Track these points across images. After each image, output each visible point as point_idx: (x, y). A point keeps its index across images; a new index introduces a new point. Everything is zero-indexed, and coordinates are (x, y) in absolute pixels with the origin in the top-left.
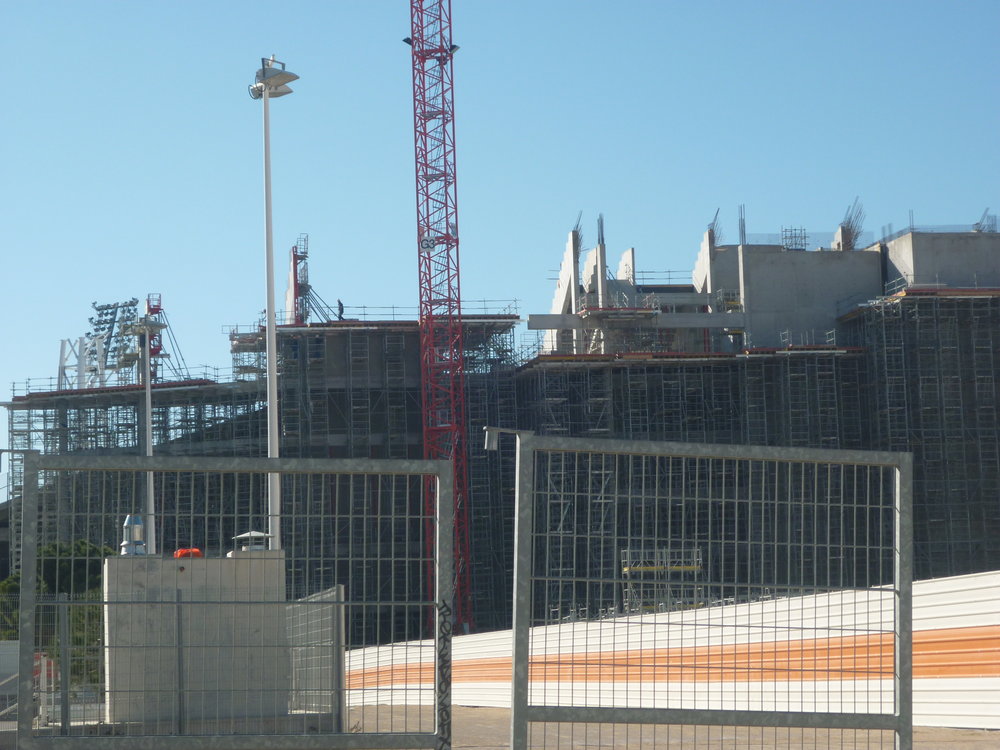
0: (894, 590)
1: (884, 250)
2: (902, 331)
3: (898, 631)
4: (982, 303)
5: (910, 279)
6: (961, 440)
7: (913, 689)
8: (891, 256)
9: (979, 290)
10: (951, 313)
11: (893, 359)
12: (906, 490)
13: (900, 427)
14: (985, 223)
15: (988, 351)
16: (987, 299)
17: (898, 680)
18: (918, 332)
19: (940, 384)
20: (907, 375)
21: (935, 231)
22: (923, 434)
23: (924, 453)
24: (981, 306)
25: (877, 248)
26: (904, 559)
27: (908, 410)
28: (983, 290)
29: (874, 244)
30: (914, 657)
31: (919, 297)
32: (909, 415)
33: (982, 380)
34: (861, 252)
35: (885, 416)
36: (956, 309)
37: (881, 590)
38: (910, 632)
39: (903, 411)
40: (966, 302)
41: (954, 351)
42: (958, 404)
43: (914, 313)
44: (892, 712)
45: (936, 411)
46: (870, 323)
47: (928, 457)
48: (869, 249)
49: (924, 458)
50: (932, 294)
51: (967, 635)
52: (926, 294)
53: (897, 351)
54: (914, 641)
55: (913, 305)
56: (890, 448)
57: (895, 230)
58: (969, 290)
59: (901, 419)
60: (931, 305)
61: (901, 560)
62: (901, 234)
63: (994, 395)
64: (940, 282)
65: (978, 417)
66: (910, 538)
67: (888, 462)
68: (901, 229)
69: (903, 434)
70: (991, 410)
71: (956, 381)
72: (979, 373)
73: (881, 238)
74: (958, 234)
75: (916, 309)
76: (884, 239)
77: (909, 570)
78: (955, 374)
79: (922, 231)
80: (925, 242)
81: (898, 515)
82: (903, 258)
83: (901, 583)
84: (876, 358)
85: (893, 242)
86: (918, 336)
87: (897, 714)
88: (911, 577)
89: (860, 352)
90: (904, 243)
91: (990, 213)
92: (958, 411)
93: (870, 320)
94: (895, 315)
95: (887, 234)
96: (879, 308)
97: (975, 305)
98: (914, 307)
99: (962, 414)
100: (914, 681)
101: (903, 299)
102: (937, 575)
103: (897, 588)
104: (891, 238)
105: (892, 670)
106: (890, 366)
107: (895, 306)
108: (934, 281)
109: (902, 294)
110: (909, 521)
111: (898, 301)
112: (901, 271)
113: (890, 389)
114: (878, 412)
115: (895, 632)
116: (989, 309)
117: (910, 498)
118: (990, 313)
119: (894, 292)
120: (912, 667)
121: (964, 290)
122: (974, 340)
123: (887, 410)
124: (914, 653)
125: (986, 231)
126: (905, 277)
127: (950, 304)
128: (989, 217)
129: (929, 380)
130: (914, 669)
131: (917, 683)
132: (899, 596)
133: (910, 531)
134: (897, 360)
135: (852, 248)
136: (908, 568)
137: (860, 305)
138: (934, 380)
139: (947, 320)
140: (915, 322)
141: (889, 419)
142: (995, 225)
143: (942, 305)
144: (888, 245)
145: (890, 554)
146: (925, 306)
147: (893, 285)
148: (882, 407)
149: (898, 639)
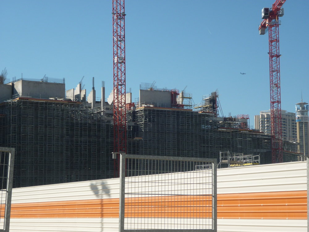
0: (6, 191)
1: (13, 85)
2: (17, 110)
3: (6, 203)
4: (42, 103)
5: (21, 94)
6: (33, 145)
7: (10, 221)
8: (15, 87)
9: (41, 99)
10: (33, 106)
11: (14, 119)
12: (12, 160)
13: (14, 140)
14: (44, 79)
15: (43, 118)
16: (44, 102)
17: (5, 219)
18: (22, 111)
19: (28, 127)
20: (18, 124)
21: (29, 80)
22: (21, 143)
23: (21, 148)
24: (42, 104)
25: (11, 84)
26: (10, 181)
27: (17, 135)
28: (43, 99)
29: (10, 83)
30: (11, 212)
31: (23, 100)
32: (17, 137)
33: (41, 127)
34: (6, 85)
35: (10, 136)
36: (34, 105)
37: (2, 191)
38: (10, 204)
39: (16, 135)
40: (37, 103)
41: (33, 118)
42: (33, 134)
43: (21, 105)
44: (3, 229)
45: (26, 136)
46: (7, 107)
47: (22, 149)
48: (8, 84)
49: (21, 150)
50: (27, 100)
51: (30, 205)
52: (25, 99)
53: (15, 116)
54: (11, 207)
55: (21, 102)
56: (11, 146)
57: (17, 79)
58: (38, 99)
59: (15, 138)
60: (26, 103)
61: (9, 181)
62: (18, 80)
63: (44, 131)
64: (30, 96)
65: (38, 138)
66: (13, 175)
67: (7, 151)
68: (19, 79)
69: (15, 142)
70: (43, 136)
71: (33, 127)
72: (40, 125)
73: (12, 81)
74: (36, 82)
75: (22, 104)
76: (13, 81)
77: (11, 185)
78: (33, 125)
79: (25, 80)
80: (25, 83)
81: (9, 167)
82: (19, 88)
83: (8, 189)
84: (8, 118)
85: (16, 83)
86: (22, 112)
87: (5, 230)
88: (12, 187)
89: (3, 116)
90: (19, 83)
91: (46, 76)
92: (33, 136)
93: (7, 106)
94: (15, 105)
95: (14, 80)
96: (10, 103)
97: (40, 104)
98: (21, 103)
99: (34, 137)
100: (10, 219)
101: (18, 100)
102: (22, 187)
103: (7, 190)
104: (15, 81)
105: (4, 216)
106: (12, 121)
107: (15, 102)
108: (28, 96)
109: (18, 99)
110: (13, 169)
111: (16, 101)
112: (18, 92)
113: (12, 128)
114: (8, 135)
115: (6, 204)
116: (44, 105)
117: (14, 162)
118: (44, 107)
119: (15, 98)
120: (10, 215)
121: (37, 99)
122: (39, 115)
123: (11, 135)
124: (11, 210)
125: (44, 81)
126: (19, 94)
127: (32, 103)
128: (46, 77)
129: (24, 126)
130: (11, 216)
131: (11, 220)
132: (8, 193)
133: (12, 173)
134: (15, 119)
135: (3, 83)
136: (11, 184)
137: (4, 101)
138: (26, 126)
139: (31, 108)
140: (21, 108)
141: (11, 137)
142: (47, 80)
143: (30, 103)
144: (14, 83)
145: (6, 179)
146: (25, 103)
147: (15, 96)
148: (9, 133)
149: (6, 206)
